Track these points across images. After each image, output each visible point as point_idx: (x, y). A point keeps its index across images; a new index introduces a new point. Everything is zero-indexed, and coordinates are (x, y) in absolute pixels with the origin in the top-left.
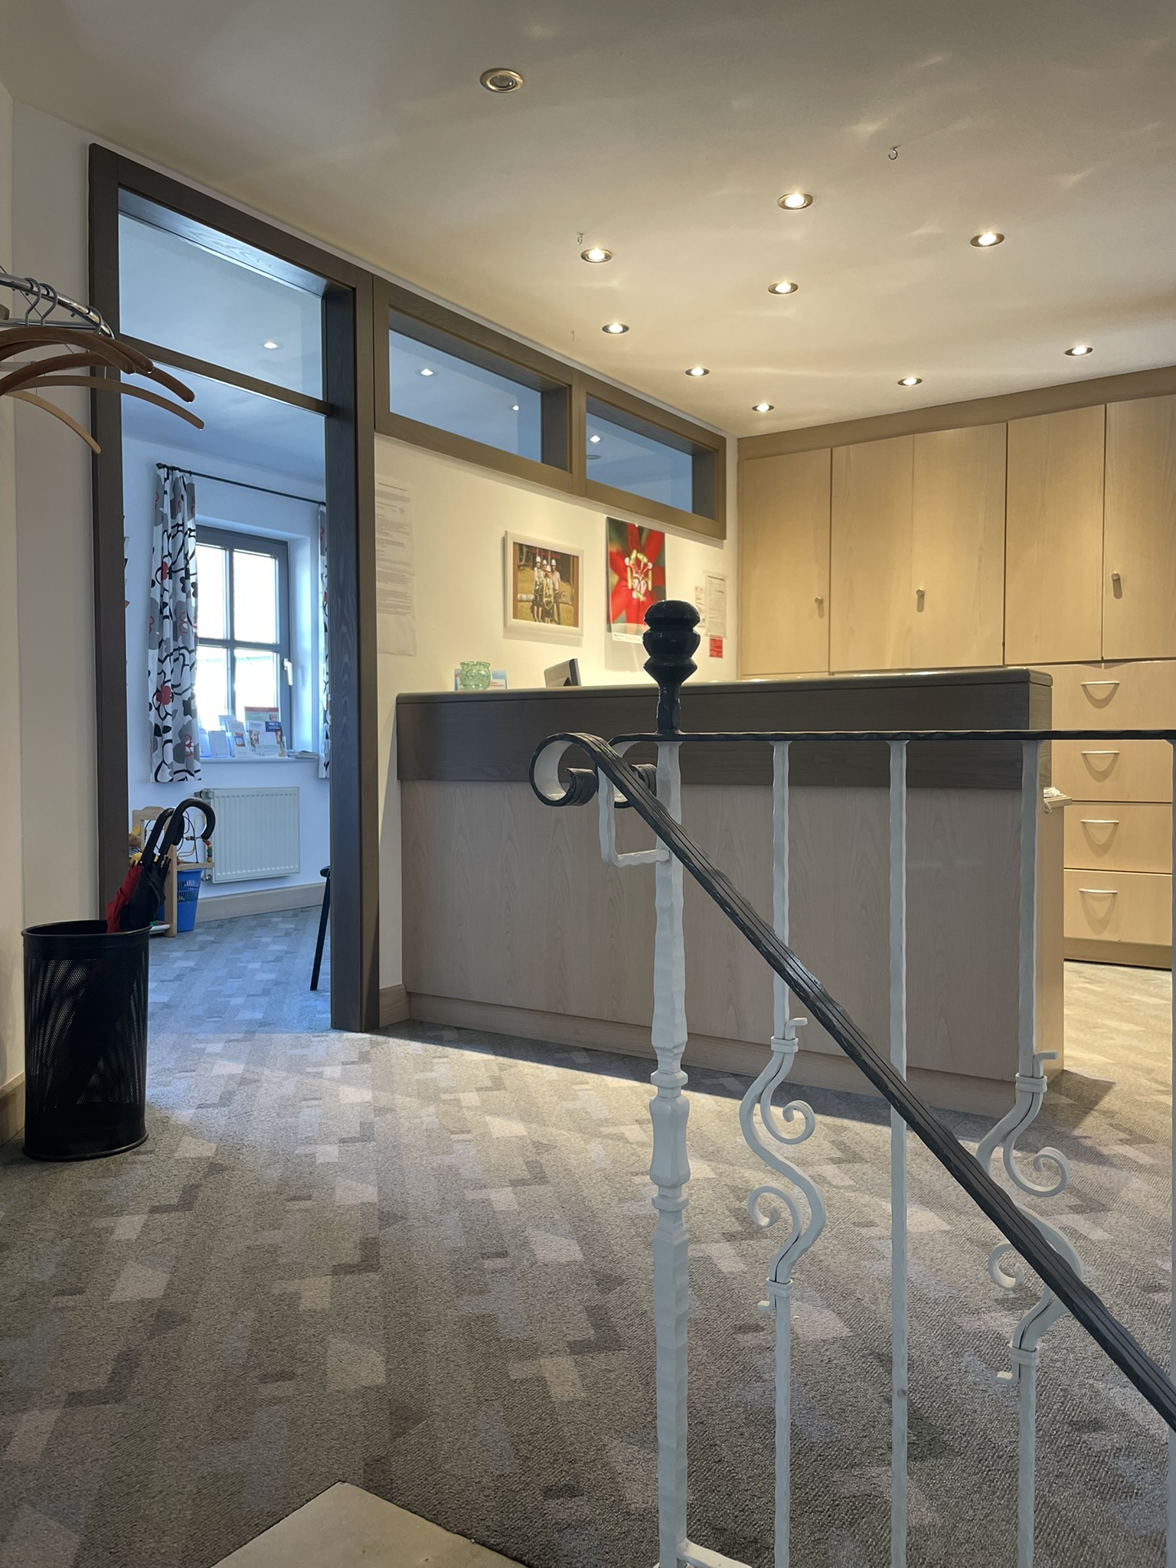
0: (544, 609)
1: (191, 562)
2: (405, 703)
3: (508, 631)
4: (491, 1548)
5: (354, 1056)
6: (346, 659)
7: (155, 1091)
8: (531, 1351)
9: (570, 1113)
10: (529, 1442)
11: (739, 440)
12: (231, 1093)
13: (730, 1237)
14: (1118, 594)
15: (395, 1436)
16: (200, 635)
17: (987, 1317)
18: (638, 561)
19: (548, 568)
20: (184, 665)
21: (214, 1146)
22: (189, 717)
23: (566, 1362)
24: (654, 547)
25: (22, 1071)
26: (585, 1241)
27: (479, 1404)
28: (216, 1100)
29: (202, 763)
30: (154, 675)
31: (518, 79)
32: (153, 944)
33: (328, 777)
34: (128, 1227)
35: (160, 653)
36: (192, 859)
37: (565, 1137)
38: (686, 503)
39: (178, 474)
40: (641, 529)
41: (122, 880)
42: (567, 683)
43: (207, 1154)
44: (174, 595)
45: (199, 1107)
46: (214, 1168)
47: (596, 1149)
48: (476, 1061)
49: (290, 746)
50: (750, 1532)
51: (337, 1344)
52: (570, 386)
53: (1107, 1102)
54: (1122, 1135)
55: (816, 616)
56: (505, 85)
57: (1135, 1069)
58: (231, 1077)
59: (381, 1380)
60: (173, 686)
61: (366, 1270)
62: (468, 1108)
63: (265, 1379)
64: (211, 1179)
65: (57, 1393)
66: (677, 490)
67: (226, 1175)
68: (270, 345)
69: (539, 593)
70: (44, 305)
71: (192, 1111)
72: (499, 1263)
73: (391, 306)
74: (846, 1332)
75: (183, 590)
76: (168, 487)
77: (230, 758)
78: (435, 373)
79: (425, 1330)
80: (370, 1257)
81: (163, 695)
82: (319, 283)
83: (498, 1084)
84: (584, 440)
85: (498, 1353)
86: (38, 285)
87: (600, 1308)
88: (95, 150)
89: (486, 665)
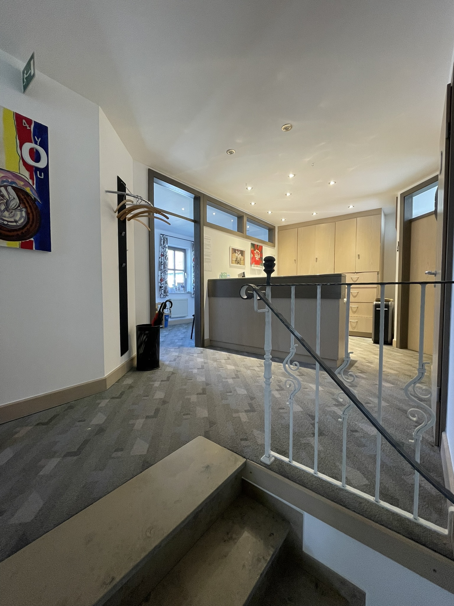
0: (238, 262)
1: (167, 253)
2: (209, 281)
3: (230, 266)
4: (230, 450)
5: (200, 352)
6: (198, 272)
7: (161, 358)
8: (237, 411)
9: (244, 365)
10: (237, 430)
11: (278, 227)
12: (176, 359)
13: (277, 390)
14: (359, 258)
15: (210, 427)
16: (168, 268)
17: (332, 408)
18: (257, 252)
19: (239, 253)
20: (166, 274)
21: (173, 369)
22: (166, 285)
23: (244, 414)
24: (260, 249)
25: (136, 353)
26: (247, 390)
27: (227, 422)
28: (173, 360)
29: (169, 294)
30: (160, 276)
31: (234, 152)
32: (160, 329)
33: (194, 296)
34: (157, 384)
35: (161, 272)
36: (167, 313)
37: (242, 369)
38: (267, 240)
39: (165, 236)
40: (258, 245)
41: (155, 316)
42: (243, 277)
43: (171, 370)
44: (164, 260)
45: (170, 361)
46: (173, 373)
47: (249, 372)
48: (224, 354)
49: (186, 291)
50: (284, 449)
51: (198, 408)
52: (243, 216)
53: (356, 365)
54: (359, 371)
55: (294, 263)
56: (231, 153)
57: (362, 358)
58: (176, 356)
59: (207, 416)
60: (164, 278)
61: (203, 394)
62: (223, 363)
63: (184, 415)
64: (172, 375)
65: (144, 416)
66: (265, 238)
67: (175, 375)
68: (183, 209)
69: (237, 258)
70: (140, 200)
71: (168, 362)
72: (229, 394)
73: (207, 200)
74: (302, 410)
75: (165, 259)
76: (162, 238)
77: (174, 293)
78: (216, 214)
79: (216, 407)
80: (204, 392)
81: (161, 280)
82: (193, 196)
83: (229, 359)
84: (246, 227)
85: (230, 412)
86: (139, 197)
87: (251, 403)
88: (149, 170)
89: (226, 273)
